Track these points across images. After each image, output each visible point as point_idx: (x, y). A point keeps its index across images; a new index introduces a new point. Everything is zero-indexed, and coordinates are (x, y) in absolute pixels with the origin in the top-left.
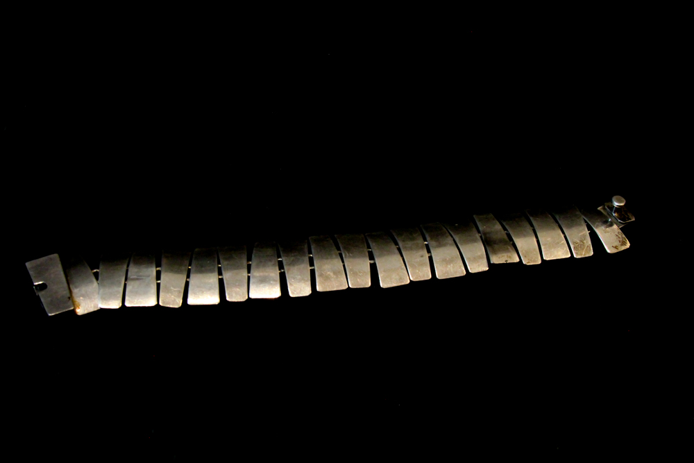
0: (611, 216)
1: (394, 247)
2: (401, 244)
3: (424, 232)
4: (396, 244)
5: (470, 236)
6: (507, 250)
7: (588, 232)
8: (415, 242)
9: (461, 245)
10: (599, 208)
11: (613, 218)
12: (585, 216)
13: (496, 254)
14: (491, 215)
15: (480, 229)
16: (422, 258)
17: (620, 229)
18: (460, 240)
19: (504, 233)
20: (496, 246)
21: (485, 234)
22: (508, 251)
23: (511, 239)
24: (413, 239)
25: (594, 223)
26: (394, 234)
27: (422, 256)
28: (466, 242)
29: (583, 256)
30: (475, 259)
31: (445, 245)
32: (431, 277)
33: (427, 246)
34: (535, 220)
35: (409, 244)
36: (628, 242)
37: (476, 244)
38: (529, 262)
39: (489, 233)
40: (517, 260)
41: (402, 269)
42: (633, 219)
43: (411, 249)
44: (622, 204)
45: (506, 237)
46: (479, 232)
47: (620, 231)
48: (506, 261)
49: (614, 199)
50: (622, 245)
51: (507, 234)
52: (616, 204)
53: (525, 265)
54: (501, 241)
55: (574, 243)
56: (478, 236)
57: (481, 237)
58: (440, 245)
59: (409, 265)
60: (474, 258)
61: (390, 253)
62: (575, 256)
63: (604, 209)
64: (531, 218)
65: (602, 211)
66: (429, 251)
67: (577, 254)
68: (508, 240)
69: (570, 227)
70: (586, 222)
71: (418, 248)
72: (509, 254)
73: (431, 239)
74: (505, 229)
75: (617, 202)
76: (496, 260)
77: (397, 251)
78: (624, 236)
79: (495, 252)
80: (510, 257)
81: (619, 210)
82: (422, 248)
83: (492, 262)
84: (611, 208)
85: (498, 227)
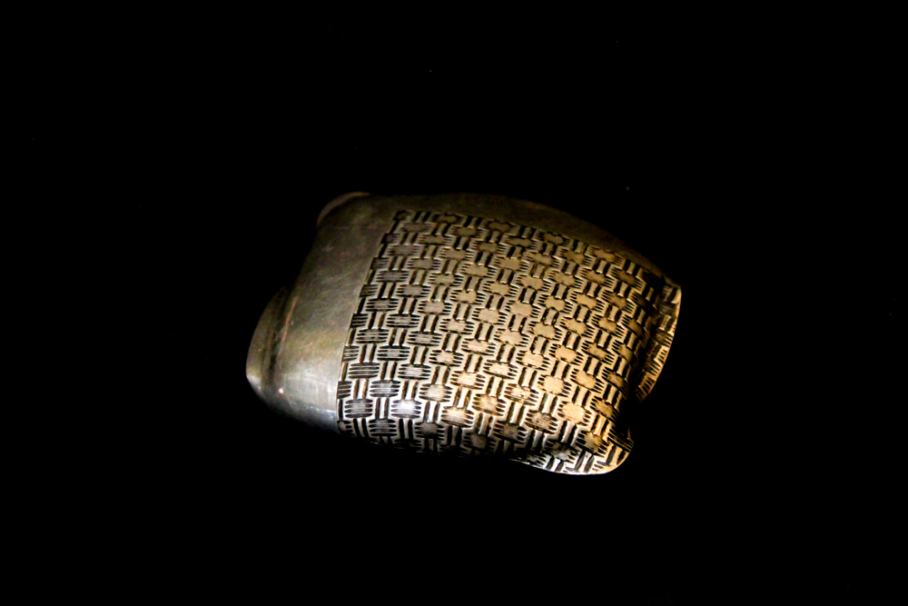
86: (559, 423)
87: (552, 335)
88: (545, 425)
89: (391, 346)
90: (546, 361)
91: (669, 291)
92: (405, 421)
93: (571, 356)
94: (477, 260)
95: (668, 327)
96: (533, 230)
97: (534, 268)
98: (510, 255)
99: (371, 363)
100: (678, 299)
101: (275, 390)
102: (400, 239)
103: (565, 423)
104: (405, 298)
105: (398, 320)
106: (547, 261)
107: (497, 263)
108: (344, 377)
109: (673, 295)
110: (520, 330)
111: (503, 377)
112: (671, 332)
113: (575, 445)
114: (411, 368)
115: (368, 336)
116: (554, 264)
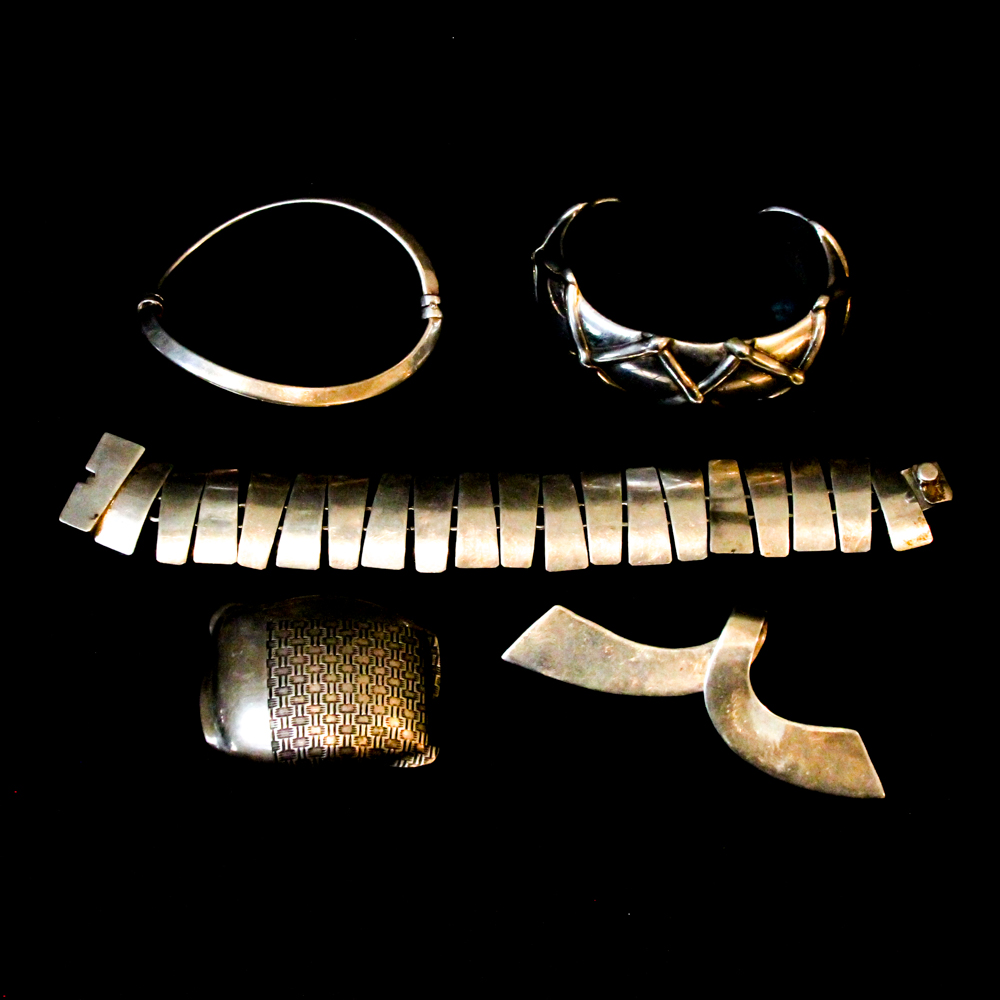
0: (917, 488)
1: (576, 506)
7: (871, 513)
10: (903, 472)
11: (919, 494)
12: (877, 483)
13: (720, 538)
15: (711, 488)
17: (924, 512)
19: (744, 499)
20: (725, 524)
21: (715, 500)
23: (751, 511)
25: (886, 499)
29: (854, 551)
34: (797, 482)
36: (930, 534)
38: (768, 554)
39: (720, 500)
40: (751, 550)
42: (950, 499)
44: (932, 478)
45: (743, 507)
46: (707, 493)
47: (922, 516)
48: (733, 551)
49: (921, 470)
50: (919, 538)
51: (747, 501)
52: (922, 477)
54: (737, 516)
55: (845, 528)
57: (708, 502)
62: (842, 549)
63: (909, 476)
64: (793, 476)
65: (907, 478)
67: (845, 544)
68: (746, 513)
70: (874, 493)
72: (741, 539)
74: (746, 492)
75: (923, 473)
76: (718, 548)
79: (720, 534)
80: (741, 545)
83: (711, 550)
86: (402, 743)
87: (384, 691)
88: (394, 745)
89: (297, 716)
90: (386, 709)
91: (430, 639)
92: (301, 749)
93: (397, 702)
94: (328, 652)
95: (436, 663)
96: (350, 622)
97: (361, 649)
98: (345, 644)
99: (288, 728)
100: (436, 644)
101: (229, 748)
102: (277, 644)
103: (405, 742)
104: (296, 684)
105: (297, 700)
106: (366, 643)
107: (340, 652)
108: (274, 738)
109: (433, 642)
110: (367, 692)
111: (366, 724)
112: (439, 665)
113: (413, 752)
114: (313, 728)
115: (281, 712)
116: (370, 644)
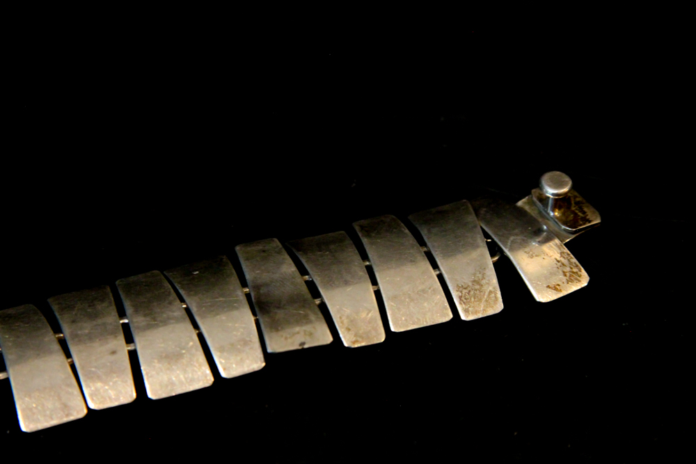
0: (545, 217)
1: (50, 338)
2: (67, 331)
3: (123, 296)
4: (57, 329)
5: (222, 295)
6: (304, 320)
7: (490, 261)
8: (100, 321)
9: (202, 317)
10: (520, 203)
11: (551, 223)
12: (488, 223)
13: (277, 330)
14: (276, 243)
15: (248, 277)
16: (113, 358)
17: (566, 245)
18: (199, 307)
19: (300, 280)
20: (280, 314)
21: (257, 287)
22: (309, 322)
23: (315, 293)
24: (93, 316)
25: (505, 238)
26: (55, 308)
27: (114, 353)
28: (215, 309)
29: (480, 316)
30: (232, 349)
31: (165, 322)
32: (134, 395)
33: (126, 328)
34: (372, 244)
35: (86, 327)
36: (584, 273)
37: (235, 313)
38: (354, 343)
39: (267, 285)
40: (329, 339)
41: (70, 385)
42: (598, 221)
43: (91, 338)
44: (565, 190)
45: (305, 289)
46: (244, 284)
47: (566, 250)
48: (303, 344)
49: (545, 180)
50: (570, 281)
51: (307, 282)
52: (550, 191)
53: (348, 348)
54: (295, 300)
55: (459, 288)
56: (240, 293)
57: (248, 296)
58: (155, 322)
59: (85, 375)
60: (232, 345)
61: (41, 351)
62: (463, 317)
63: (531, 203)
64: (365, 241)
65: (527, 208)
66: (129, 339)
67: (466, 311)
68: (309, 296)
69: (450, 252)
70: (486, 235)
71: (105, 333)
72: (308, 328)
73: (136, 311)
74: (303, 271)
75: (550, 186)
76: (278, 345)
77: (57, 347)
78: (574, 260)
79: (276, 326)
80: (311, 334)
81: (560, 202)
82: (113, 333)
83: (269, 350)
84: (543, 200)
85: (289, 268)
